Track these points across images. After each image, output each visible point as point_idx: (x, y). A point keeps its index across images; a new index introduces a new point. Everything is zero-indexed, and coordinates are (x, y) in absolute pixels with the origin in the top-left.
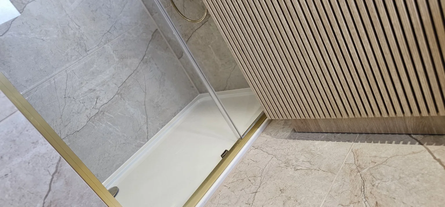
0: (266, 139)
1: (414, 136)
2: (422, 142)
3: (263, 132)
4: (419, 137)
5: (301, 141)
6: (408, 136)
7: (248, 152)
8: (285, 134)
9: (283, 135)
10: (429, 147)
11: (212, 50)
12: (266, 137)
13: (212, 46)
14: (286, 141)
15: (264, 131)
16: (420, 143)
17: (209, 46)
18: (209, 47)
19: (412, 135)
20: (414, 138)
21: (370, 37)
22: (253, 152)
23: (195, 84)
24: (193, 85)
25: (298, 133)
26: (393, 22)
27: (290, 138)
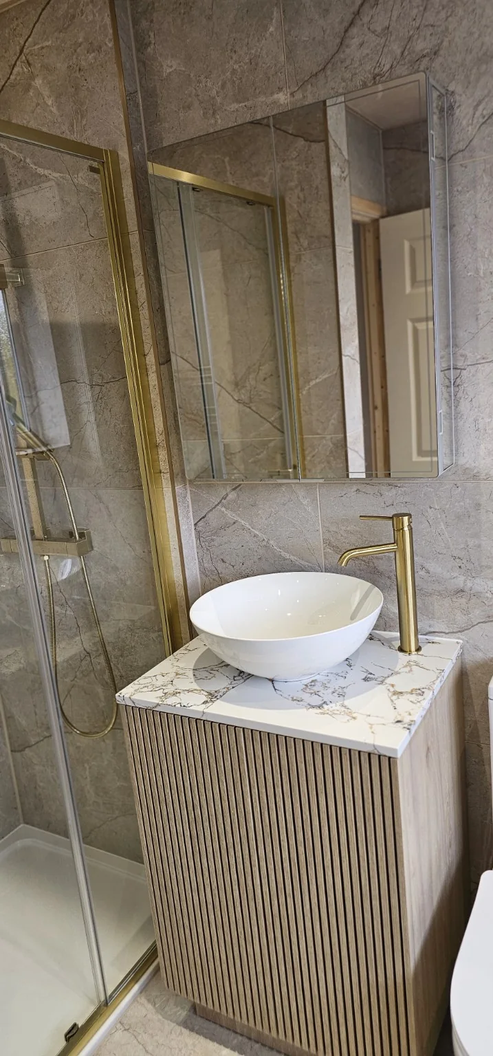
0: (144, 1012)
3: (141, 993)
5: (202, 1039)
7: (110, 1034)
8: (179, 1011)
9: (176, 1013)
11: (87, 773)
12: (146, 1010)
13: (90, 768)
14: (179, 1029)
15: (142, 990)
17: (86, 765)
18: (83, 766)
21: (327, 966)
22: (119, 1035)
23: (22, 804)
24: (19, 806)
25: (199, 1019)
26: (352, 966)
27: (185, 1024)
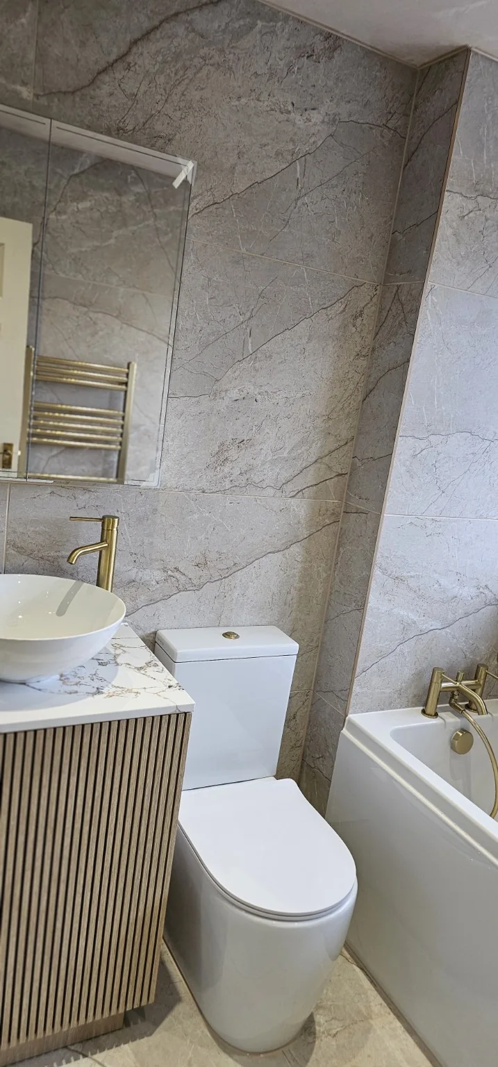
1: (72, 1048)
2: (84, 1053)
4: (78, 1047)
6: (65, 1050)
10: (95, 1057)
16: (85, 1056)
19: (70, 1047)
20: (73, 1050)
